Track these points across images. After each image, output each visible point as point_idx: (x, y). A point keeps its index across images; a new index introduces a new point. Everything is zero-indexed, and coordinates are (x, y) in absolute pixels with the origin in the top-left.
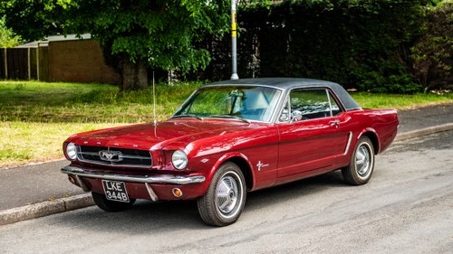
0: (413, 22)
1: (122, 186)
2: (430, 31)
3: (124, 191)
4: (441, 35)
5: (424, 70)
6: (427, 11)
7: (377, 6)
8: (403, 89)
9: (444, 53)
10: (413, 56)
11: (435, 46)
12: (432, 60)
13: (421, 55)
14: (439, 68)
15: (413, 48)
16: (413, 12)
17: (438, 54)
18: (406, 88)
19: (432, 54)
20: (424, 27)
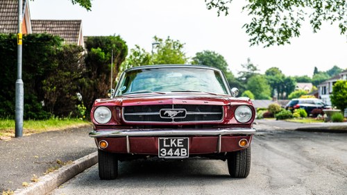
0: (46, 59)
1: (185, 143)
2: (60, 67)
3: (186, 147)
4: (69, 71)
5: (53, 100)
6: (57, 50)
7: (11, 44)
8: (36, 116)
9: (72, 86)
10: (44, 88)
11: (64, 80)
12: (61, 91)
13: (52, 87)
14: (67, 98)
15: (45, 81)
16: (45, 51)
17: (66, 86)
18: (38, 115)
19: (61, 86)
20: (56, 63)
